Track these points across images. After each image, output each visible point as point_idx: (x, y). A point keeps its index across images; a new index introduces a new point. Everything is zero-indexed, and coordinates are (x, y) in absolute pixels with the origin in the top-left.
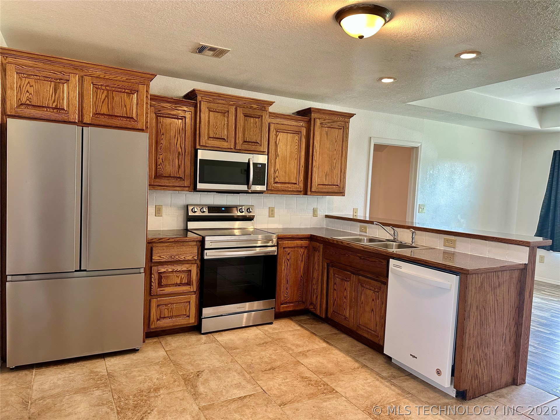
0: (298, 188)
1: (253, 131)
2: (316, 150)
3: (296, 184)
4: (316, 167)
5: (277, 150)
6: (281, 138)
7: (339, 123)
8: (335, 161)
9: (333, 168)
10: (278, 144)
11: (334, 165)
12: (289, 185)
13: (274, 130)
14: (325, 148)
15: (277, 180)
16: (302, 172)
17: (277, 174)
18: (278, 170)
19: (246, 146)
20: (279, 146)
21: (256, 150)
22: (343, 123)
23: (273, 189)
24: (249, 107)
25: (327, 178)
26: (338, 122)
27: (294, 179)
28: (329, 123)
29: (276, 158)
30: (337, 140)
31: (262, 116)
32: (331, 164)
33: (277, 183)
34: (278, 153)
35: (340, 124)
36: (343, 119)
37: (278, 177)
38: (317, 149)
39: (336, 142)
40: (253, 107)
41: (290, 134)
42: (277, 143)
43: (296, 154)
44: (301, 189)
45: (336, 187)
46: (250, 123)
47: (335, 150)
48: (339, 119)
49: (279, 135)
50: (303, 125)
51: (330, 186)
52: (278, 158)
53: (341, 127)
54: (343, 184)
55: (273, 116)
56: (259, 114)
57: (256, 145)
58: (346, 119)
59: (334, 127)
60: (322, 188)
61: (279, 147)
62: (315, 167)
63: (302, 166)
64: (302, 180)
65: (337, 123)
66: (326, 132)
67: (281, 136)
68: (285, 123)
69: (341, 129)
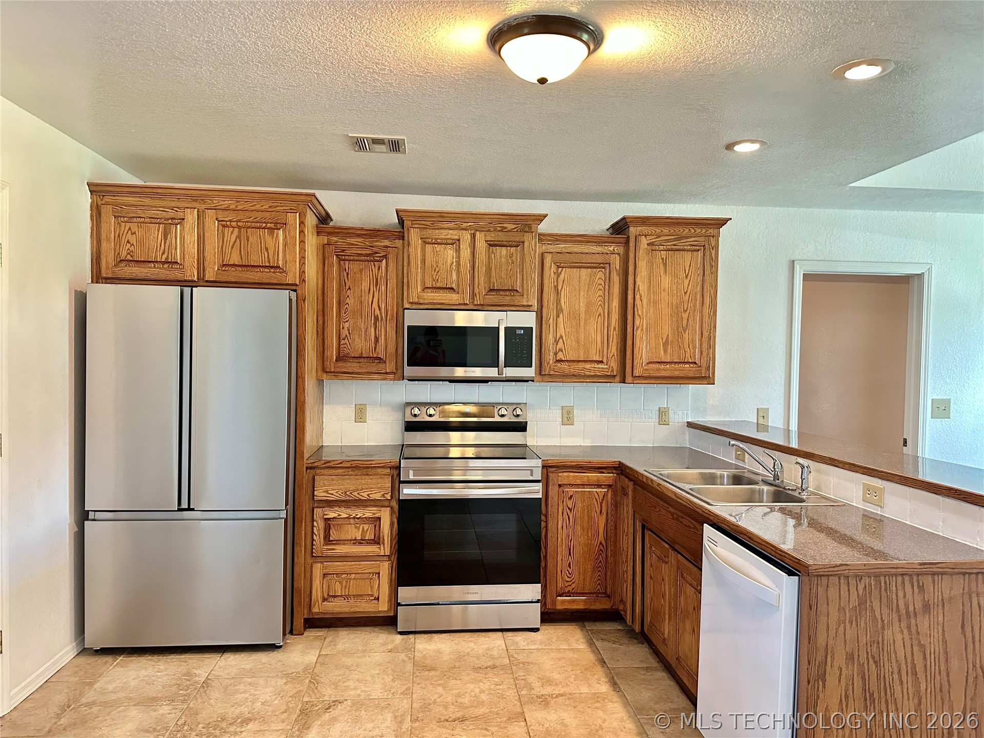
0: (605, 370)
1: (507, 270)
2: (641, 296)
3: (602, 362)
4: (642, 329)
5: (560, 301)
6: (566, 279)
7: (692, 239)
8: (685, 316)
9: (681, 329)
10: (561, 291)
11: (685, 322)
12: (588, 366)
13: (551, 264)
14: (662, 290)
15: (560, 356)
16: (615, 340)
17: (560, 345)
18: (561, 337)
19: (493, 298)
20: (563, 293)
21: (512, 303)
22: (702, 239)
23: (552, 373)
24: (499, 229)
25: (669, 350)
26: (691, 237)
27: (598, 354)
28: (668, 241)
29: (558, 316)
30: (690, 273)
31: (523, 242)
32: (677, 321)
33: (560, 361)
34: (561, 306)
35: (695, 241)
36: (704, 231)
37: (562, 351)
38: (643, 294)
39: (687, 277)
40: (506, 228)
41: (585, 270)
42: (560, 288)
43: (600, 305)
44: (612, 371)
45: (692, 365)
46: (501, 257)
47: (685, 293)
48: (693, 231)
49: (563, 273)
50: (614, 250)
51: (677, 366)
52: (561, 316)
53: (698, 247)
54: (707, 360)
55: (549, 240)
56: (517, 240)
57: (514, 295)
58: (711, 231)
59: (682, 247)
60: (658, 370)
61: (562, 296)
62: (640, 330)
63: (615, 328)
64: (614, 355)
65: (688, 240)
66: (663, 259)
67: (565, 273)
68: (576, 250)
69: (698, 251)
